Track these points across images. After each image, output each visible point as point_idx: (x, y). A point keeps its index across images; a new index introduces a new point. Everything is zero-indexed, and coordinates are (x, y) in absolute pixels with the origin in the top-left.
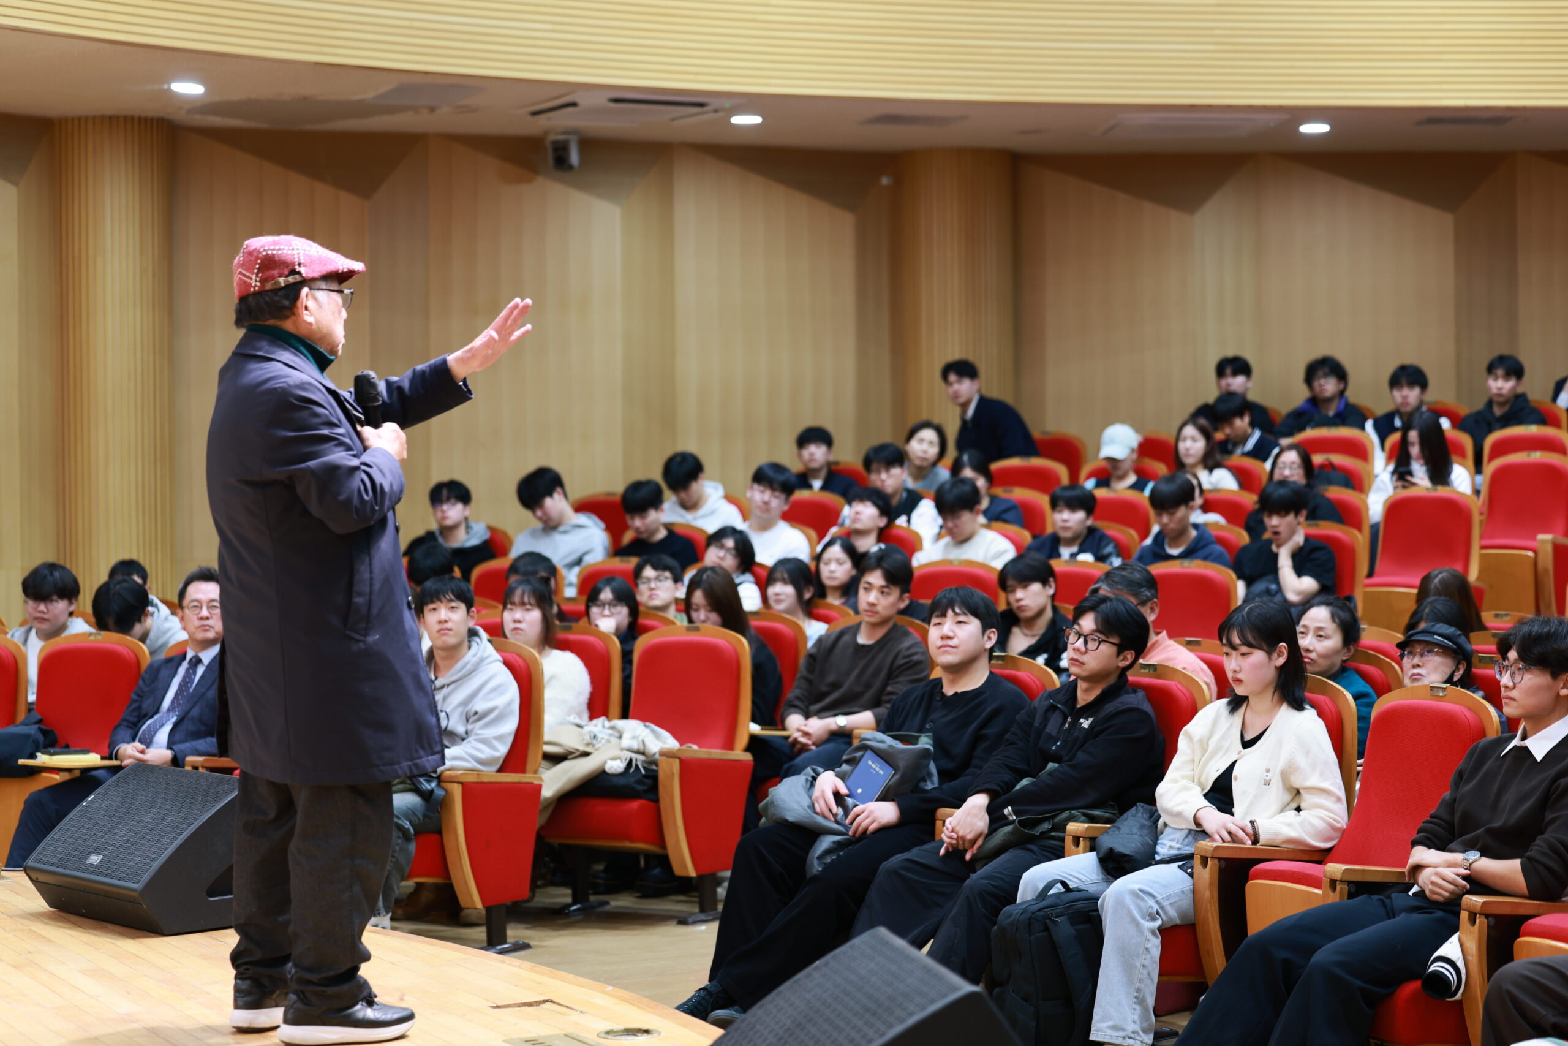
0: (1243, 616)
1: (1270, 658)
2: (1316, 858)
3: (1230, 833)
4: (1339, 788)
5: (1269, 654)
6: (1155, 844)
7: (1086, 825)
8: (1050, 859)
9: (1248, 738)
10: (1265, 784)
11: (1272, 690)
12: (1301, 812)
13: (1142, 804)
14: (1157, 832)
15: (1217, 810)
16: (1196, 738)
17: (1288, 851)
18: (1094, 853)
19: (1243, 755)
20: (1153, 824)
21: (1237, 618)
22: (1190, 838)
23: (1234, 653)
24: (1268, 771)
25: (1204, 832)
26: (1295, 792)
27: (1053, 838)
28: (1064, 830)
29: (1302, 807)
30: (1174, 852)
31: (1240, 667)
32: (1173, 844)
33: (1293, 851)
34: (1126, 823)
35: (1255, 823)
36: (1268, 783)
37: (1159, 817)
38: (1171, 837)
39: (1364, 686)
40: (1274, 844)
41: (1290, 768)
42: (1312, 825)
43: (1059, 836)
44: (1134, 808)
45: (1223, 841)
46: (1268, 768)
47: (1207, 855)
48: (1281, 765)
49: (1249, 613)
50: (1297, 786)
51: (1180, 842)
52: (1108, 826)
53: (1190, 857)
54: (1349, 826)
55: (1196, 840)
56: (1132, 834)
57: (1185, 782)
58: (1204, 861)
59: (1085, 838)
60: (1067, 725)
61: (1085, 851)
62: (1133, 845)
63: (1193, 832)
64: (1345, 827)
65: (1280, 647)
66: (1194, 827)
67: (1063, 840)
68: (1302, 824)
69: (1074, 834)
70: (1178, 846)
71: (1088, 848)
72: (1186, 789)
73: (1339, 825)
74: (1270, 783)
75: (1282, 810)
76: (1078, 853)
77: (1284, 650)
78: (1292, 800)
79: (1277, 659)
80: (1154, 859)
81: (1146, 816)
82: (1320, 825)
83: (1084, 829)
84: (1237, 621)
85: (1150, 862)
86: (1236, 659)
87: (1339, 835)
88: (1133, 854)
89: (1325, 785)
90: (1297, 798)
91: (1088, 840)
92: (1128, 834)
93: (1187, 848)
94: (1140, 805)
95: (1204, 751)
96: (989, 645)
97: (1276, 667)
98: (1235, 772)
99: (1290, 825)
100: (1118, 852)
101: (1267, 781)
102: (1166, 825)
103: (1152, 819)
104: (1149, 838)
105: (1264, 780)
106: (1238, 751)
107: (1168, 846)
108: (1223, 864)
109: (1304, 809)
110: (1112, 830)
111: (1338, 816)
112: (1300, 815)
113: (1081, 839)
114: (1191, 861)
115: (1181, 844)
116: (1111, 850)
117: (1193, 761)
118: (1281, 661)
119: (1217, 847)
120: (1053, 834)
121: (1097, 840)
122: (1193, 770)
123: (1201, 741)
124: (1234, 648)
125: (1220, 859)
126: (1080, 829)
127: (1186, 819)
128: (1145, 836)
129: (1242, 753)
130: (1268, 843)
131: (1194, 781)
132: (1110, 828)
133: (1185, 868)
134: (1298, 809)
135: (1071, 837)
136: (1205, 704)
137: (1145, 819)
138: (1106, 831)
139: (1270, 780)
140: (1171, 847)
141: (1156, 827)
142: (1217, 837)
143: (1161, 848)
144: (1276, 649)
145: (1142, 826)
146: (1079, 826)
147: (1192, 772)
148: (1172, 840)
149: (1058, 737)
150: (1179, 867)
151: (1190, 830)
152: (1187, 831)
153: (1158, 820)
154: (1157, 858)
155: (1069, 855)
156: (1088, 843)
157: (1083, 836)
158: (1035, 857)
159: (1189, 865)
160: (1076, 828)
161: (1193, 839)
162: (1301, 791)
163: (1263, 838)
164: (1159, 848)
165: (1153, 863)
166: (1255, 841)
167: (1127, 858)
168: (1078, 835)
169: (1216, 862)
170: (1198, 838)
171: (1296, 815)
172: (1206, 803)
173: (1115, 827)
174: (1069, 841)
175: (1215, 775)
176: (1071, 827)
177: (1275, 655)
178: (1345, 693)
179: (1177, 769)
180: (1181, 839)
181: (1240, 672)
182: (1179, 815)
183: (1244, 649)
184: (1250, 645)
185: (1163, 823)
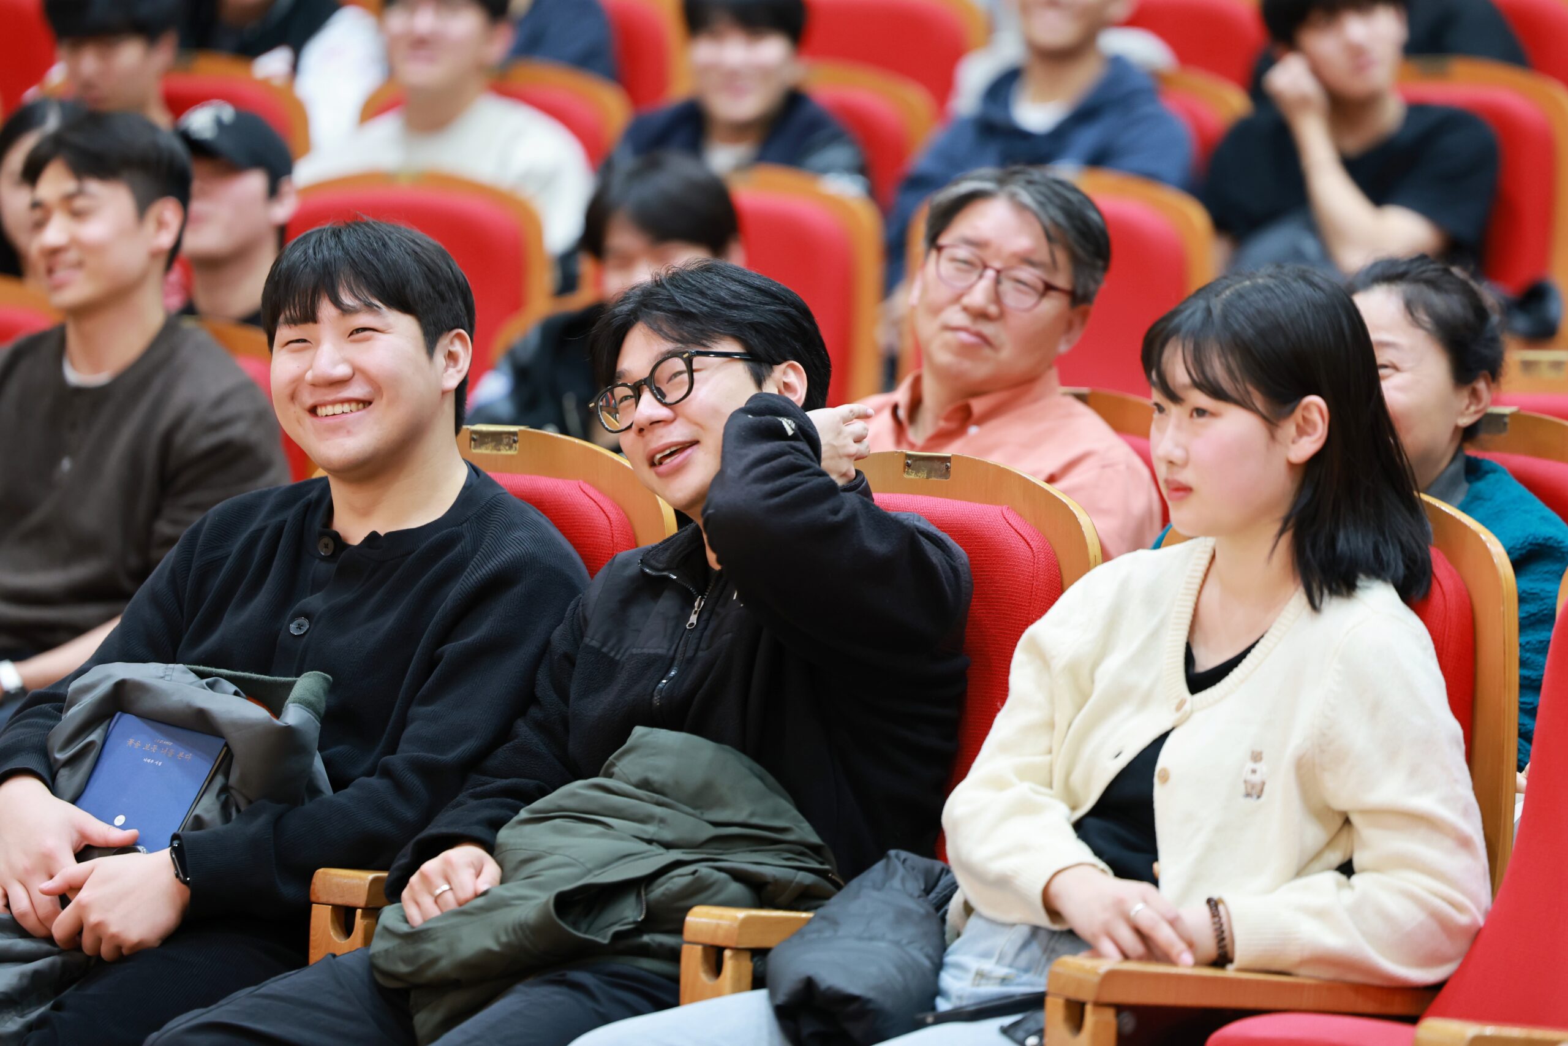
0: (1209, 311)
1: (1273, 437)
2: (1397, 1009)
3: (1139, 932)
4: (1466, 813)
5: (1272, 422)
6: (939, 966)
7: (741, 914)
8: (636, 1012)
9: (1206, 662)
10: (1248, 795)
11: (1276, 527)
12: (1354, 878)
13: (904, 854)
14: (943, 933)
15: (1110, 872)
16: (1059, 663)
17: (1316, 988)
18: (762, 994)
19: (1192, 712)
20: (932, 910)
21: (1192, 316)
22: (1035, 950)
23: (1173, 410)
24: (1257, 757)
25: (1071, 934)
26: (1339, 822)
27: (646, 951)
28: (678, 929)
29: (1356, 864)
30: (991, 990)
31: (1187, 451)
32: (988, 966)
33: (1333, 986)
34: (855, 907)
35: (1221, 908)
36: (1255, 791)
37: (954, 887)
38: (983, 946)
39: (1544, 519)
40: (1277, 966)
41: (1322, 751)
42: (1387, 917)
43: (661, 945)
44: (879, 866)
45: (1126, 957)
46: (1258, 749)
47: (1082, 996)
48: (1296, 741)
49: (1228, 305)
50: (1342, 801)
51: (1008, 959)
52: (804, 915)
53: (1035, 1002)
54: (1491, 917)
55: (1051, 953)
56: (871, 939)
57: (1023, 789)
58: (1075, 1013)
59: (737, 950)
60: (693, 619)
61: (737, 989)
62: (873, 970)
63: (1042, 935)
64: (1481, 921)
65: (1307, 408)
66: (1043, 920)
67: (674, 956)
68: (1355, 911)
69: (708, 940)
70: (1002, 971)
71: (748, 979)
72: (1025, 808)
73: (1463, 919)
74: (1262, 790)
75: (1302, 871)
76: (718, 994)
77: (1316, 417)
78: (1330, 844)
79: (1294, 442)
80: (933, 1008)
81: (915, 886)
82: (1409, 915)
83: (736, 925)
84: (1190, 322)
85: (920, 1016)
86: (1179, 427)
87: (1463, 945)
88: (871, 995)
89: (1425, 803)
90: (1344, 836)
91: (748, 955)
92: (860, 938)
93: (1026, 978)
94: (897, 856)
95: (1082, 698)
96: (452, 381)
97: (1292, 466)
98: (1165, 760)
99: (1321, 914)
100: (829, 988)
101: (1253, 787)
102: (968, 910)
103: (932, 895)
104: (921, 949)
105: (1245, 782)
106: (1177, 701)
107: (973, 971)
108: (1129, 1023)
109: (1363, 870)
110: (815, 926)
111: (1464, 892)
112: (1351, 887)
113: (727, 953)
114: (1039, 1015)
115: (1011, 966)
116: (809, 984)
117: (1051, 725)
118: (1307, 447)
119: (1111, 976)
120: (646, 938)
121: (771, 955)
122: (1050, 752)
123: (1072, 669)
124: (1174, 397)
125: (1120, 1009)
126: (725, 923)
127: (1021, 897)
128: (910, 943)
129: (1187, 707)
130: (1258, 966)
131: (1050, 786)
132: (809, 921)
133: (1020, 1034)
134: (1347, 869)
135: (700, 948)
136: (1085, 567)
137: (911, 896)
138: (800, 932)
139: (1263, 784)
140: (981, 975)
141: (943, 920)
142: (1107, 947)
143: (955, 977)
144: (1292, 411)
145: (902, 917)
146: (721, 917)
147: (1048, 758)
148: (986, 955)
149: (672, 652)
150: (1005, 1031)
151: (1035, 930)
152: (1024, 931)
153: (948, 898)
154: (943, 1005)
155: (693, 1000)
156: (747, 966)
157: (733, 945)
158: (590, 1004)
159: (1031, 1025)
160: (714, 921)
161: (1045, 951)
162: (1355, 819)
163: (1243, 950)
164: (948, 980)
165: (930, 1019)
166: (1222, 959)
167: (854, 1007)
168: (719, 941)
169: (1109, 1015)
170: (1058, 947)
171: (1340, 886)
172: (1082, 852)
173: (824, 918)
174: (692, 961)
175: (1111, 768)
176: (698, 920)
177: (1289, 428)
178: (1483, 537)
179: (1004, 748)
180: (1011, 951)
181: (1185, 464)
182: (1002, 883)
183: (1201, 399)
184: (1217, 393)
185: (961, 906)
